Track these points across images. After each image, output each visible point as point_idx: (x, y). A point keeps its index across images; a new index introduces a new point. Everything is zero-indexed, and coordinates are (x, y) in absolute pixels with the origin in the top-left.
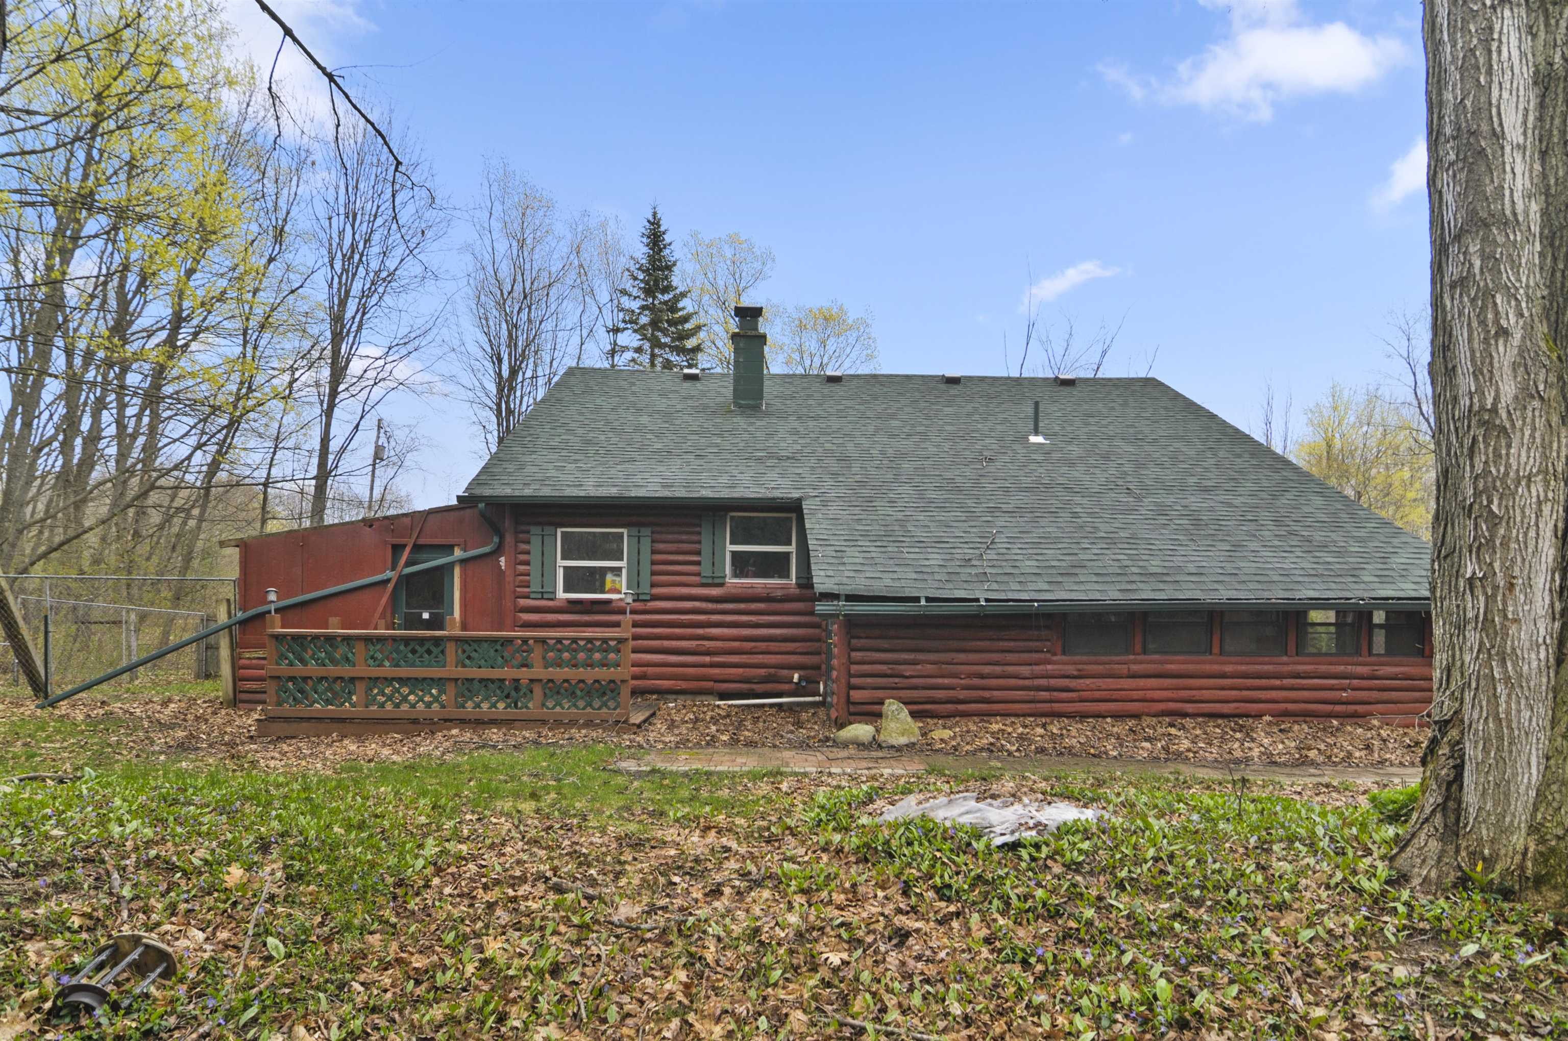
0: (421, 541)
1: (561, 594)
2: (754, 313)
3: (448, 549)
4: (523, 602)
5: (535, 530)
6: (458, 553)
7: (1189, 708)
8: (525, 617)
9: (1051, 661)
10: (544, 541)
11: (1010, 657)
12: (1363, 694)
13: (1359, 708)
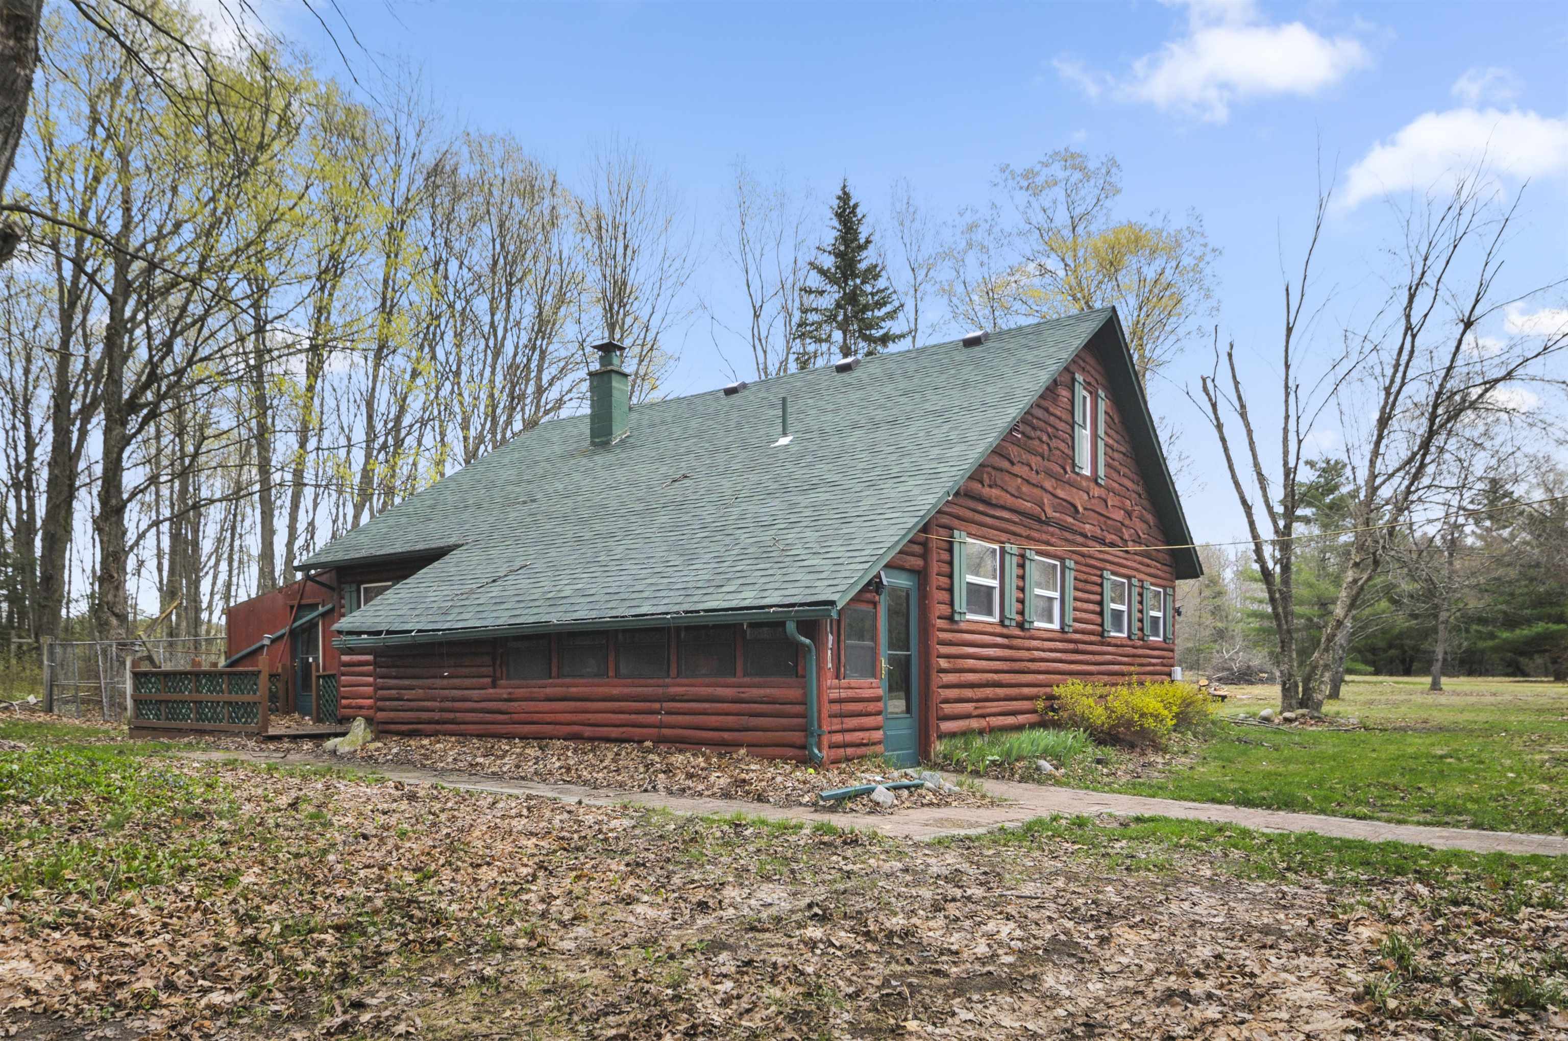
0: (304, 602)
3: (316, 606)
5: (347, 587)
6: (321, 609)
8: (345, 658)
9: (494, 685)
10: (355, 595)
11: (468, 682)
12: (730, 720)
13: (726, 735)
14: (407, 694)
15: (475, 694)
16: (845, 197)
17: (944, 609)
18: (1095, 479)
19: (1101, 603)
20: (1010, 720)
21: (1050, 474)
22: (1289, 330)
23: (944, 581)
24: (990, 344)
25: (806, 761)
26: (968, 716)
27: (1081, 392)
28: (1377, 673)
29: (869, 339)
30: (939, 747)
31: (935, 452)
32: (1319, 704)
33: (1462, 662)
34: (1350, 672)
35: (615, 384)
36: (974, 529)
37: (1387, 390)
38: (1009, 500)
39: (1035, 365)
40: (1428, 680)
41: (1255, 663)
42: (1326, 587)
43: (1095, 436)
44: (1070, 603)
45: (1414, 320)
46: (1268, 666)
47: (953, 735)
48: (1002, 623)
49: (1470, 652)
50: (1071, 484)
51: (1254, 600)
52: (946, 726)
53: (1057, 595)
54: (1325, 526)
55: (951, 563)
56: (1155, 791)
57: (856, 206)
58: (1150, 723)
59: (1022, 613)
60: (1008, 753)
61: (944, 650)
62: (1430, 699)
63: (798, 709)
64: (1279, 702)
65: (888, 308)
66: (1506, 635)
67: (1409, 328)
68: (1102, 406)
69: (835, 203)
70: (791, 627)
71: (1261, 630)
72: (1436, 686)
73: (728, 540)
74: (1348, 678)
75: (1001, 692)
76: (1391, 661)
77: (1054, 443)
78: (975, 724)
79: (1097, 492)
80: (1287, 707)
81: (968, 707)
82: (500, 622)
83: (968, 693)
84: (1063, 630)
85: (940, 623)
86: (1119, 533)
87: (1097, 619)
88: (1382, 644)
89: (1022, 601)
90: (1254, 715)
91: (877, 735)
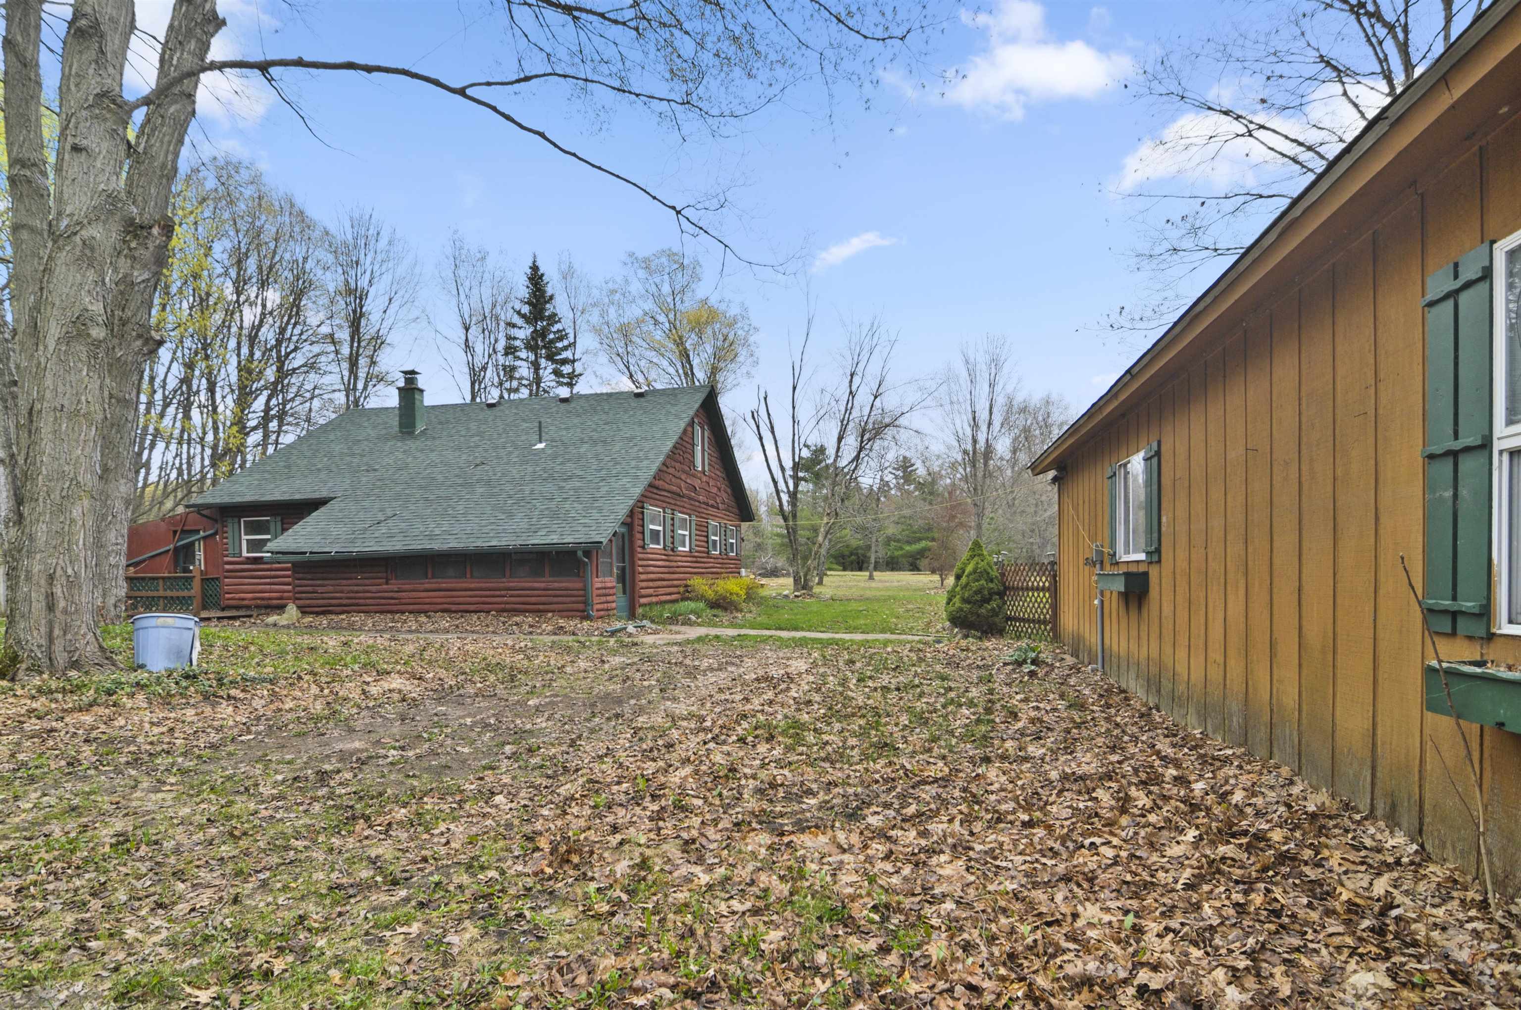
0: (186, 528)
1: (245, 554)
2: (413, 372)
3: (198, 531)
4: (226, 559)
5: (230, 520)
6: (202, 533)
7: (454, 607)
8: (227, 567)
9: (387, 583)
10: (236, 526)
11: (367, 582)
12: (543, 599)
13: (541, 607)
14: (320, 589)
15: (374, 588)
16: (535, 268)
17: (640, 543)
18: (703, 472)
19: (707, 537)
20: (668, 597)
21: (684, 472)
22: (794, 388)
23: (640, 528)
24: (649, 398)
25: (588, 618)
26: (651, 596)
27: (697, 428)
28: (844, 569)
29: (554, 361)
30: (640, 611)
31: (633, 463)
32: (812, 588)
33: (888, 564)
34: (830, 569)
35: (417, 396)
36: (652, 501)
37: (842, 422)
38: (667, 487)
39: (677, 416)
40: (867, 574)
41: (779, 565)
42: (816, 521)
43: (703, 450)
44: (694, 537)
45: (854, 388)
46: (787, 566)
47: (645, 605)
48: (664, 548)
49: (892, 558)
50: (694, 476)
51: (777, 526)
52: (643, 600)
53: (687, 533)
54: (815, 484)
55: (643, 519)
56: (742, 627)
57: (542, 275)
58: (735, 598)
59: (673, 543)
60: (675, 613)
61: (640, 563)
62: (867, 584)
63: (582, 592)
64: (792, 588)
65: (566, 343)
66: (908, 548)
67: (851, 392)
68: (706, 434)
69: (529, 271)
70: (580, 553)
71: (782, 545)
72: (871, 577)
73: (529, 506)
74: (829, 573)
75: (665, 583)
76: (852, 563)
77: (686, 455)
78: (654, 599)
79: (704, 479)
80: (796, 590)
81: (651, 591)
82: (397, 548)
83: (651, 584)
84: (690, 551)
85: (639, 550)
86: (714, 499)
87: (705, 544)
88: (847, 553)
89: (673, 537)
90: (780, 595)
91: (614, 605)
